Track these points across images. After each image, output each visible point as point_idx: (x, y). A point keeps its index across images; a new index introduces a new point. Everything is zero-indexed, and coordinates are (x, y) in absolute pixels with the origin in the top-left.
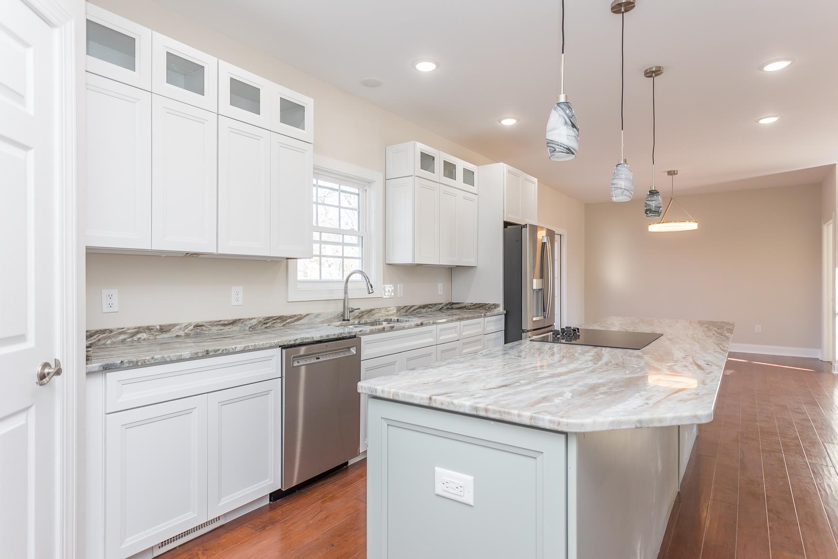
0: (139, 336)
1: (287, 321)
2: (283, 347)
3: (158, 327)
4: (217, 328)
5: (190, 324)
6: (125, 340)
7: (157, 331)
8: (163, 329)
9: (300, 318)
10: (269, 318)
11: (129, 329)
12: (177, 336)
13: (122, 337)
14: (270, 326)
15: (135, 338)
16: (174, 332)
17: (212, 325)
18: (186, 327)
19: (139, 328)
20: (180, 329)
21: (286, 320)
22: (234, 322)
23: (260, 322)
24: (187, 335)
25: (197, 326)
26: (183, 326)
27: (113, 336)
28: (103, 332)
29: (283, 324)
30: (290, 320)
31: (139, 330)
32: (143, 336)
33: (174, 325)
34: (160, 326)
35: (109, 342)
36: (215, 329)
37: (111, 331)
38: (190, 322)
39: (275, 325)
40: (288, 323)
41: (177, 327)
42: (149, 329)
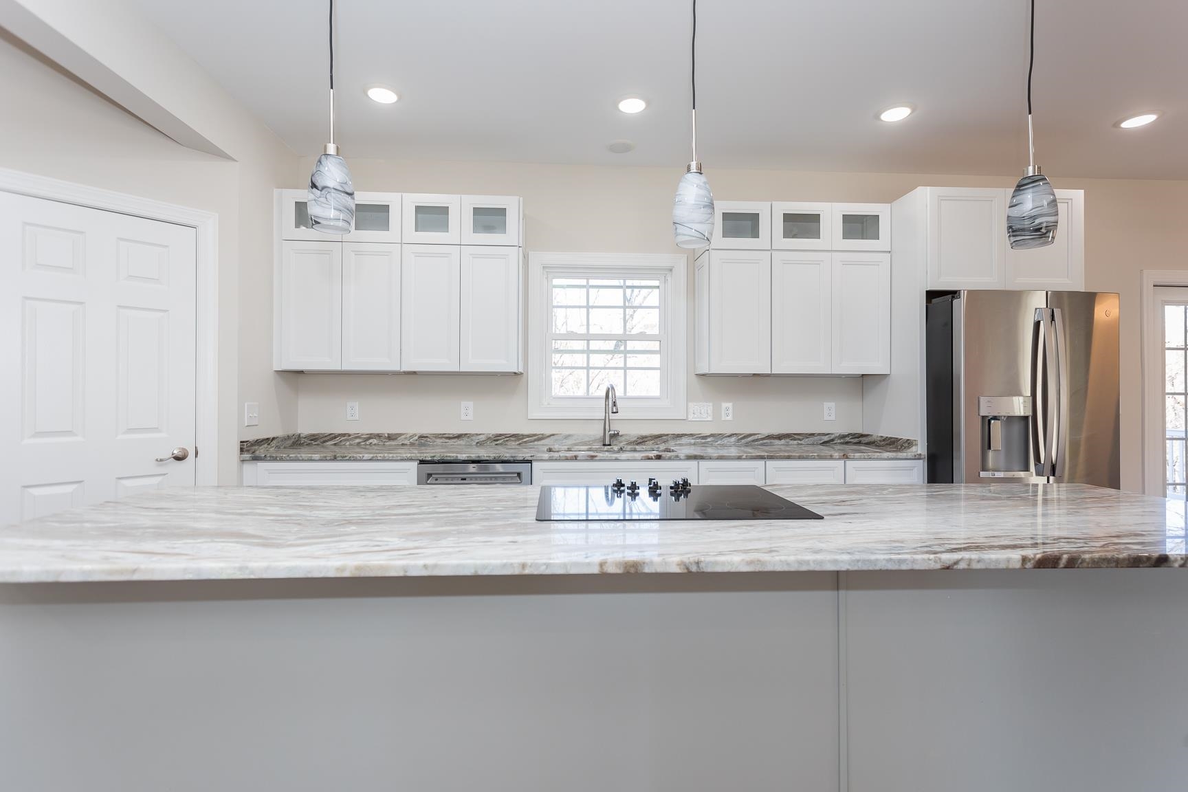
0: (371, 441)
1: (525, 440)
2: (422, 462)
3: (386, 435)
4: (441, 440)
5: (415, 435)
6: (359, 443)
7: (385, 438)
8: (391, 437)
9: (541, 438)
10: (501, 435)
11: (362, 435)
12: (403, 444)
13: (358, 441)
14: (501, 444)
15: (368, 443)
16: (400, 441)
17: (436, 437)
18: (412, 437)
19: (371, 434)
20: (406, 438)
21: (523, 439)
22: (459, 436)
23: (489, 438)
24: (412, 444)
25: (421, 437)
26: (408, 436)
27: (351, 439)
28: (344, 435)
29: (518, 443)
30: (527, 439)
31: (371, 436)
32: (374, 441)
33: (401, 435)
34: (388, 434)
35: (348, 443)
36: (439, 441)
37: (349, 435)
38: (414, 433)
39: (509, 443)
40: (526, 442)
41: (403, 437)
42: (379, 436)
